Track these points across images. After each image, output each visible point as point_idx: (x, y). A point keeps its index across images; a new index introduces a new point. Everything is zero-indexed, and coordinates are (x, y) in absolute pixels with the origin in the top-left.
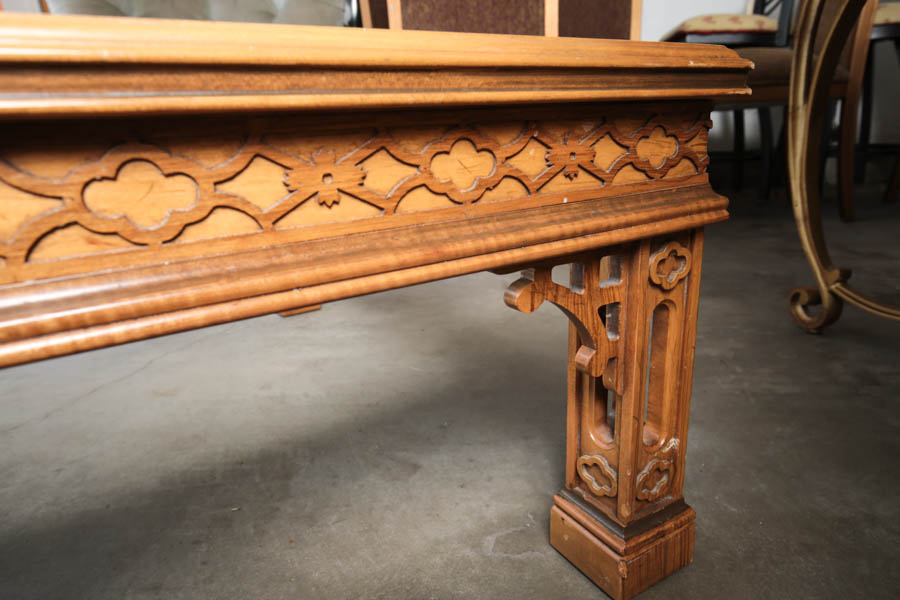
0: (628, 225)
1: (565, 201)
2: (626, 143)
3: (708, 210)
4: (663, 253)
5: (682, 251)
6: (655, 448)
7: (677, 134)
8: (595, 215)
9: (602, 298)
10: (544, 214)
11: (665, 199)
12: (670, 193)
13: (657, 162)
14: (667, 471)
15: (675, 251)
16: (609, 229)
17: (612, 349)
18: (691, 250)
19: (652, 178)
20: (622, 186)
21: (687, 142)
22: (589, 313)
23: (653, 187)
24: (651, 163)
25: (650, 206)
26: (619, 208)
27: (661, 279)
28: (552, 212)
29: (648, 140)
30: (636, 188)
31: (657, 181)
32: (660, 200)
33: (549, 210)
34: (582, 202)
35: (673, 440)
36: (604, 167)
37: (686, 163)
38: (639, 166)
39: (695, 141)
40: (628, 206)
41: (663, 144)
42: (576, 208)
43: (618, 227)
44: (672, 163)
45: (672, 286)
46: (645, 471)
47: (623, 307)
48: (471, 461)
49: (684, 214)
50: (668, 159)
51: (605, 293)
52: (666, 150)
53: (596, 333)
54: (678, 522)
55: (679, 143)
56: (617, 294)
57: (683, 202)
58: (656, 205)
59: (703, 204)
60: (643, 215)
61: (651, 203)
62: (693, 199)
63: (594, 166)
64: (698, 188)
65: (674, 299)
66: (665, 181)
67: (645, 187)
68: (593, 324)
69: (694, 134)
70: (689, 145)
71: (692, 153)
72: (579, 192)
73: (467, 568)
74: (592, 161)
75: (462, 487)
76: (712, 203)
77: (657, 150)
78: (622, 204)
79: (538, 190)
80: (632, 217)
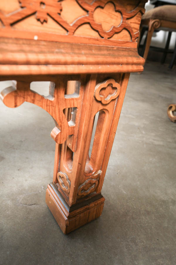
0: (80, 63)
1: (36, 38)
2: (86, 7)
3: (133, 64)
4: (105, 84)
5: (115, 85)
6: (90, 174)
7: (122, 11)
8: (57, 53)
9: (66, 104)
10: (16, 44)
11: (109, 52)
12: (112, 49)
13: (107, 28)
14: (95, 183)
15: (112, 84)
16: (66, 64)
17: (70, 131)
18: (121, 85)
19: (103, 37)
20: (81, 38)
21: (128, 19)
22: (57, 111)
23: (103, 43)
24: (103, 27)
25: (98, 54)
26: (77, 51)
27: (101, 98)
28: (24, 44)
29: (102, 10)
30: (91, 41)
31: (105, 39)
32: (105, 52)
33: (21, 42)
34: (50, 42)
35: (100, 171)
36: (68, 21)
37: (125, 32)
38: (94, 27)
39: (132, 20)
40: (83, 52)
41: (113, 16)
42: (44, 45)
43: (73, 63)
44: (117, 31)
45: (107, 103)
46: (84, 184)
47: (79, 110)
48: (27, 158)
49: (118, 64)
50: (114, 27)
51: (68, 102)
52: (114, 21)
53: (61, 122)
54: (96, 203)
55: (123, 18)
56: (76, 103)
57: (118, 57)
58: (102, 55)
59: (130, 60)
60: (91, 59)
61: (99, 53)
62: (125, 56)
63: (61, 18)
64: (129, 50)
65: (108, 109)
66: (112, 41)
67: (97, 42)
68: (60, 117)
69: (133, 14)
70: (129, 21)
71: (130, 27)
72: (46, 34)
73: (6, 210)
74: (60, 14)
75: (19, 170)
76: (135, 60)
77: (109, 19)
78: (79, 49)
79: (12, 25)
80: (83, 59)
